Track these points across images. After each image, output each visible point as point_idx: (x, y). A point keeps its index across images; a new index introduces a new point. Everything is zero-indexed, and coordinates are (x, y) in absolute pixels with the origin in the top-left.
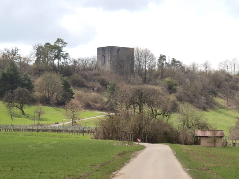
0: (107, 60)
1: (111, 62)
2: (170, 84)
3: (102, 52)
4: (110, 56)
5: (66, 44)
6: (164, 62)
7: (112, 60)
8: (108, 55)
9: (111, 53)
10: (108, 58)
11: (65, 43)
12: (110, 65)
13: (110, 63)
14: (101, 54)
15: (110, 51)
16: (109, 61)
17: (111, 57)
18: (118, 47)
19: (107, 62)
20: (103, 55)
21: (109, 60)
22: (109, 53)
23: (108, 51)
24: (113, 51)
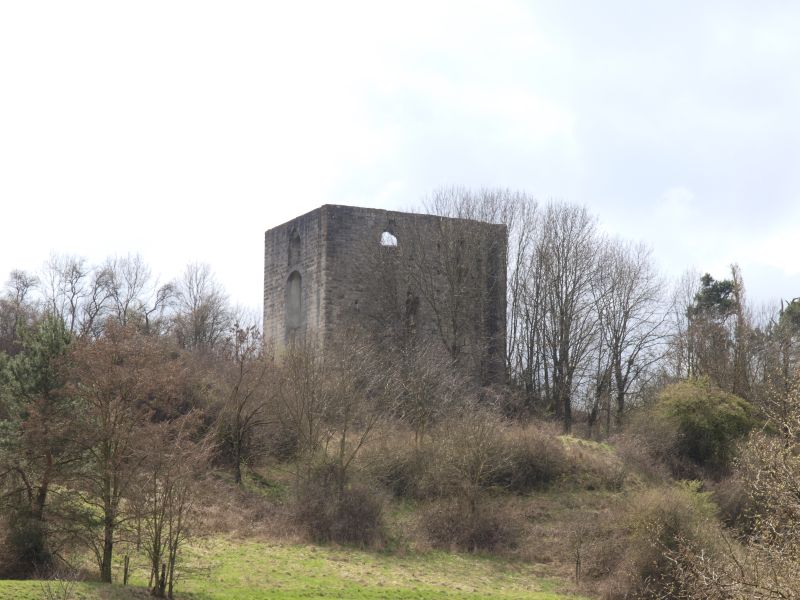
0: (314, 298)
1: (336, 311)
2: (697, 418)
3: (289, 252)
4: (328, 268)
6: (730, 322)
8: (316, 265)
9: (331, 252)
10: (315, 286)
13: (328, 315)
14: (285, 264)
15: (329, 238)
16: (322, 302)
19: (313, 308)
20: (294, 268)
21: (323, 295)
22: (324, 249)
23: (319, 236)
24: (352, 240)
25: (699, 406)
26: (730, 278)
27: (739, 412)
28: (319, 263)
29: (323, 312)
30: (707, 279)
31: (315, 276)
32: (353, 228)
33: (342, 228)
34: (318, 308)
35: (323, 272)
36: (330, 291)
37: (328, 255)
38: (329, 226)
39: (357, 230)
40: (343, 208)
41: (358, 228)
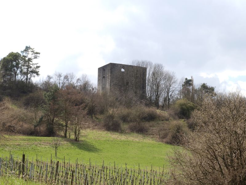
3: (103, 72)
5: (38, 55)
6: (191, 88)
9: (111, 73)
10: (108, 79)
11: (37, 53)
12: (111, 88)
13: (110, 85)
14: (102, 75)
15: (111, 69)
18: (123, 65)
19: (107, 84)
20: (104, 76)
21: (109, 81)
22: (110, 72)
23: (109, 69)
24: (115, 70)
25: (184, 104)
26: (191, 79)
27: (192, 105)
29: (109, 84)
30: (186, 79)
31: (108, 77)
33: (113, 68)
35: (110, 76)
36: (111, 80)
38: (111, 67)
41: (117, 68)
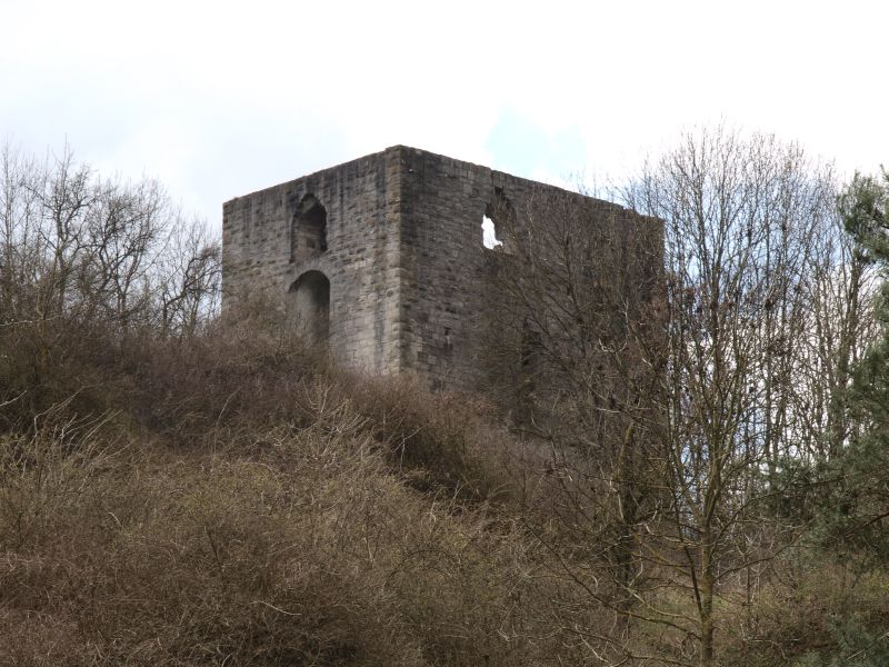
0: (368, 319)
1: (416, 348)
4: (403, 263)
7: (424, 318)
10: (369, 298)
14: (282, 260)
16: (391, 328)
17: (415, 287)
20: (309, 266)
22: (394, 228)
23: (380, 206)
24: (439, 216)
28: (380, 254)
29: (391, 345)
31: (368, 279)
32: (441, 194)
33: (423, 192)
34: (379, 337)
35: (393, 272)
36: (407, 307)
37: (403, 240)
38: (405, 187)
39: (447, 199)
40: (426, 155)
41: (448, 194)
